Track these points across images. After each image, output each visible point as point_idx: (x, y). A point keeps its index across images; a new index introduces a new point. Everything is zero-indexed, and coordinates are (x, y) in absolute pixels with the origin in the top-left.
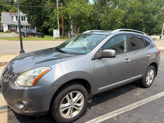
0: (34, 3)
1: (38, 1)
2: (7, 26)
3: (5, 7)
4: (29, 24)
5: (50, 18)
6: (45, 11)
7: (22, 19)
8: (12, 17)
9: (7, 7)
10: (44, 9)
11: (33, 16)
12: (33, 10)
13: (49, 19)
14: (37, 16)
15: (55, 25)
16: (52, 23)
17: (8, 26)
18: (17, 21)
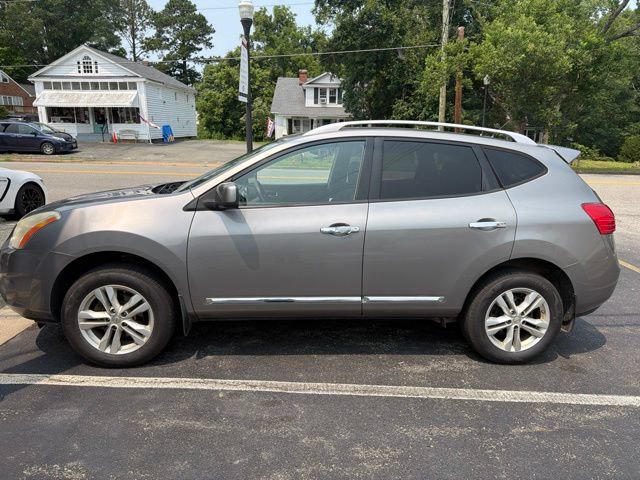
0: (367, 39)
1: (380, 31)
2: (285, 123)
3: (294, 62)
4: (348, 114)
5: (418, 86)
6: (400, 61)
7: (331, 98)
8: (305, 90)
9: (299, 60)
10: (400, 56)
11: (362, 84)
12: (362, 63)
13: (413, 90)
14: (376, 84)
15: (431, 114)
16: (424, 106)
17: (290, 121)
18: (316, 106)
